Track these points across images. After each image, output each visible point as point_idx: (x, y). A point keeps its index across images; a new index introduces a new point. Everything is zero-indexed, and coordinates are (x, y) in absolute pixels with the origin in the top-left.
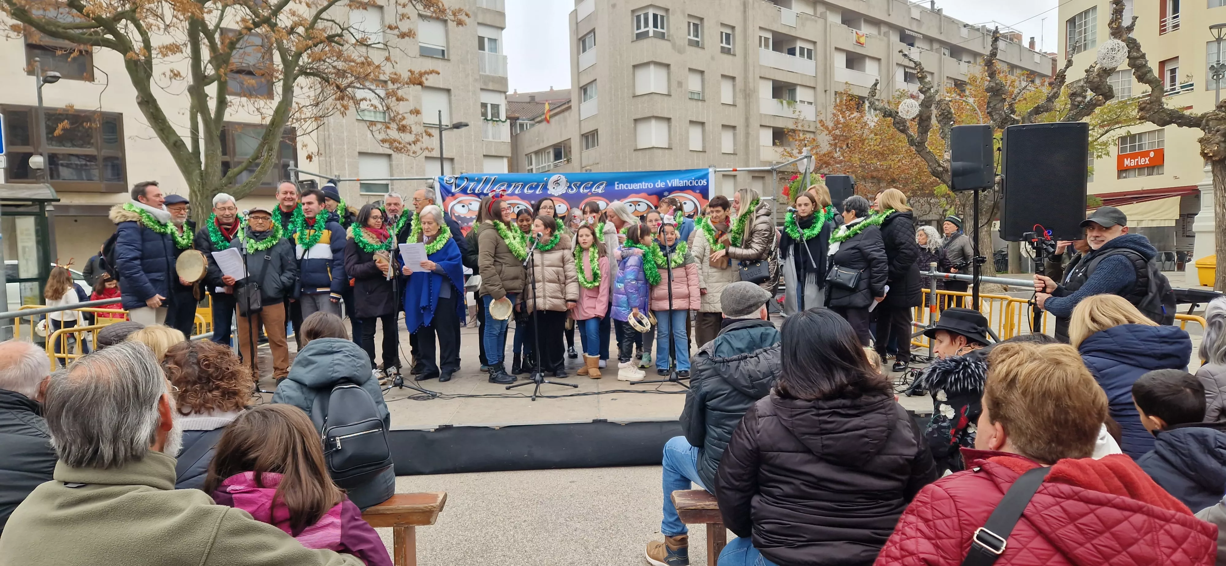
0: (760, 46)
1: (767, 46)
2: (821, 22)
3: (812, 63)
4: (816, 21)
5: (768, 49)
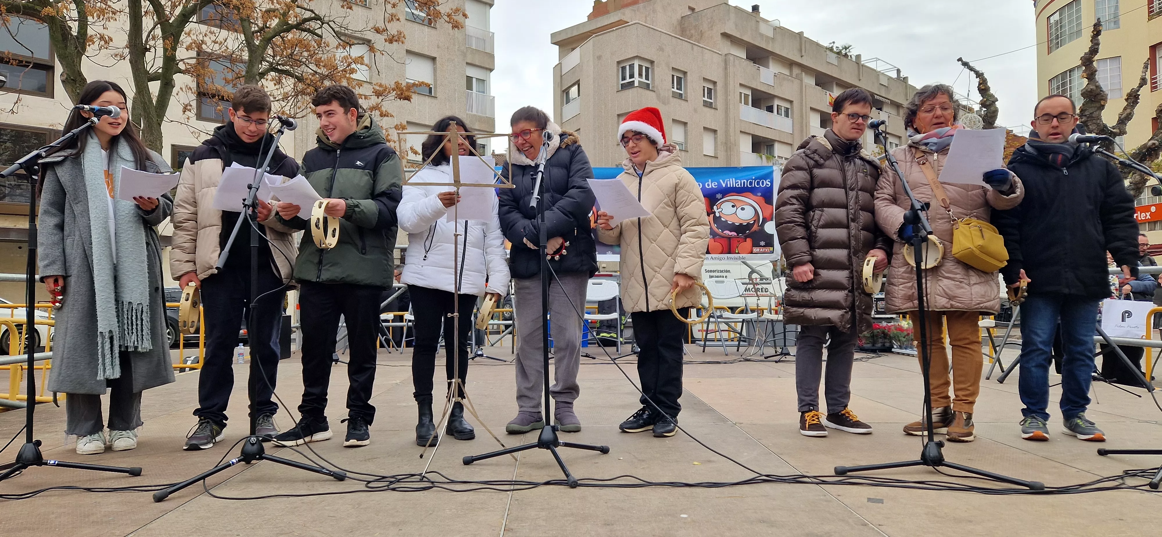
0: (741, 102)
1: (746, 103)
2: (797, 82)
3: (788, 121)
4: (792, 81)
5: (748, 105)
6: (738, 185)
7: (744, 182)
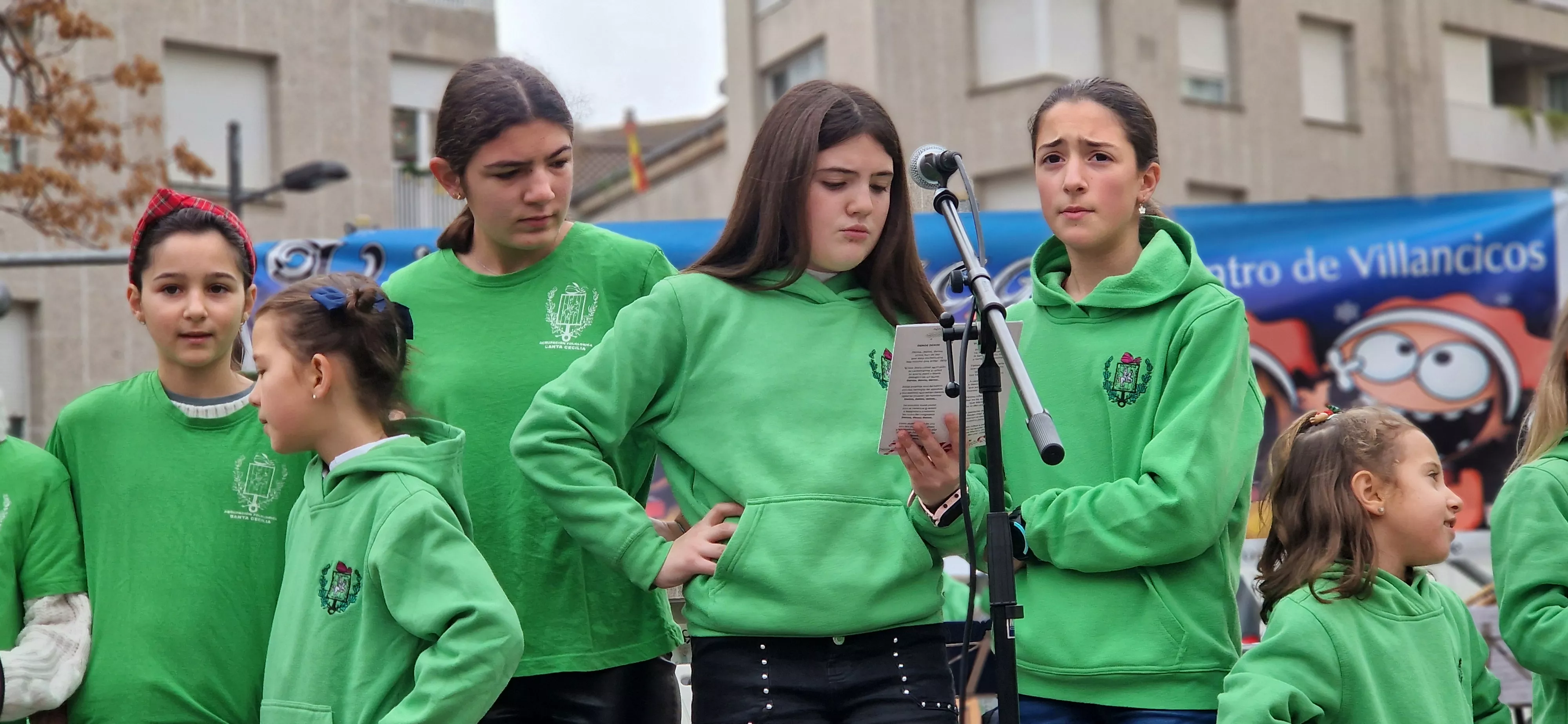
6: (1420, 267)
7: (1442, 258)
